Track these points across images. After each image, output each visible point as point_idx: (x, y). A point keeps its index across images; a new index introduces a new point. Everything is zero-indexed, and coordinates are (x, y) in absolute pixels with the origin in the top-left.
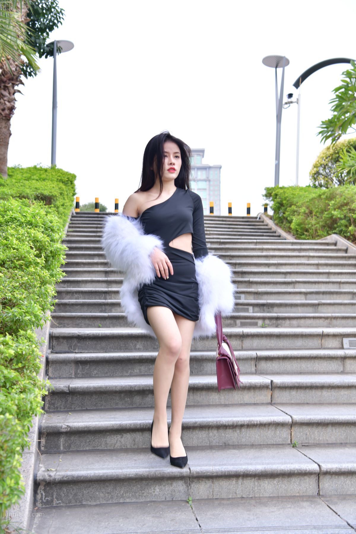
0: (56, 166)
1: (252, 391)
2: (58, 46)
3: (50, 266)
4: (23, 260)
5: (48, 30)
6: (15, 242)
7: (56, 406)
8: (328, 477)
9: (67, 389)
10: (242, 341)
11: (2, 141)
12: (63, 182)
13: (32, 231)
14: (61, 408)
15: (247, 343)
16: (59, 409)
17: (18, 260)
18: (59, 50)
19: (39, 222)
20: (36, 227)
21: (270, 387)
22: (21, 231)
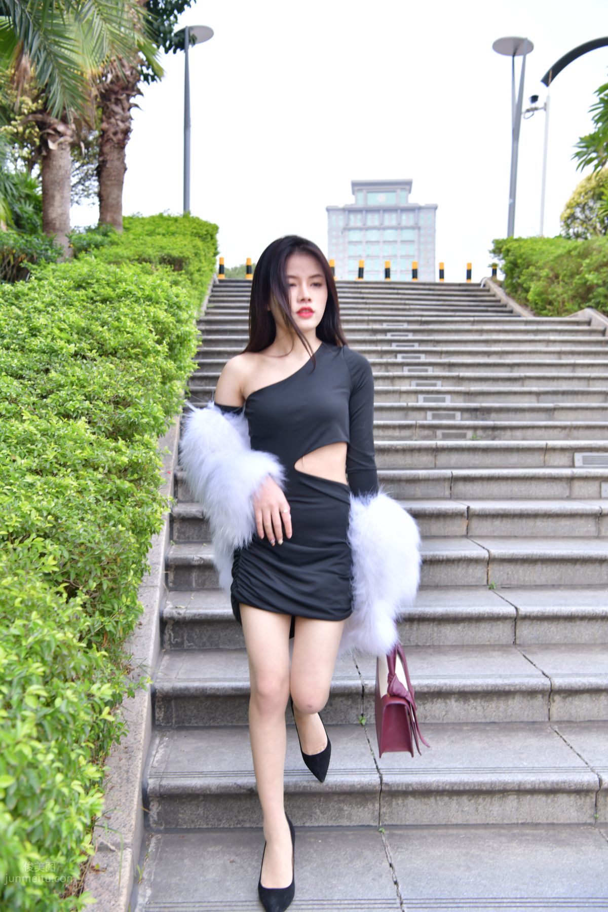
0: (189, 213)
1: (442, 520)
2: (191, 34)
3: (176, 355)
4: (140, 348)
5: (176, 12)
6: (129, 323)
7: (187, 535)
8: (527, 623)
9: (200, 514)
10: (435, 456)
12: (199, 237)
13: (152, 309)
14: (193, 538)
15: (443, 458)
16: (191, 540)
17: (133, 348)
18: (193, 41)
19: (162, 297)
20: (157, 303)
21: (466, 514)
22: (138, 309)
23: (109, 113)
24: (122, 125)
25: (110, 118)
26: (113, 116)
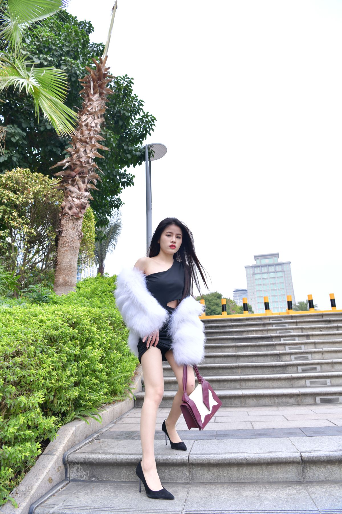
11: (69, 245)
23: (67, 193)
24: (77, 201)
25: (68, 197)
26: (70, 195)
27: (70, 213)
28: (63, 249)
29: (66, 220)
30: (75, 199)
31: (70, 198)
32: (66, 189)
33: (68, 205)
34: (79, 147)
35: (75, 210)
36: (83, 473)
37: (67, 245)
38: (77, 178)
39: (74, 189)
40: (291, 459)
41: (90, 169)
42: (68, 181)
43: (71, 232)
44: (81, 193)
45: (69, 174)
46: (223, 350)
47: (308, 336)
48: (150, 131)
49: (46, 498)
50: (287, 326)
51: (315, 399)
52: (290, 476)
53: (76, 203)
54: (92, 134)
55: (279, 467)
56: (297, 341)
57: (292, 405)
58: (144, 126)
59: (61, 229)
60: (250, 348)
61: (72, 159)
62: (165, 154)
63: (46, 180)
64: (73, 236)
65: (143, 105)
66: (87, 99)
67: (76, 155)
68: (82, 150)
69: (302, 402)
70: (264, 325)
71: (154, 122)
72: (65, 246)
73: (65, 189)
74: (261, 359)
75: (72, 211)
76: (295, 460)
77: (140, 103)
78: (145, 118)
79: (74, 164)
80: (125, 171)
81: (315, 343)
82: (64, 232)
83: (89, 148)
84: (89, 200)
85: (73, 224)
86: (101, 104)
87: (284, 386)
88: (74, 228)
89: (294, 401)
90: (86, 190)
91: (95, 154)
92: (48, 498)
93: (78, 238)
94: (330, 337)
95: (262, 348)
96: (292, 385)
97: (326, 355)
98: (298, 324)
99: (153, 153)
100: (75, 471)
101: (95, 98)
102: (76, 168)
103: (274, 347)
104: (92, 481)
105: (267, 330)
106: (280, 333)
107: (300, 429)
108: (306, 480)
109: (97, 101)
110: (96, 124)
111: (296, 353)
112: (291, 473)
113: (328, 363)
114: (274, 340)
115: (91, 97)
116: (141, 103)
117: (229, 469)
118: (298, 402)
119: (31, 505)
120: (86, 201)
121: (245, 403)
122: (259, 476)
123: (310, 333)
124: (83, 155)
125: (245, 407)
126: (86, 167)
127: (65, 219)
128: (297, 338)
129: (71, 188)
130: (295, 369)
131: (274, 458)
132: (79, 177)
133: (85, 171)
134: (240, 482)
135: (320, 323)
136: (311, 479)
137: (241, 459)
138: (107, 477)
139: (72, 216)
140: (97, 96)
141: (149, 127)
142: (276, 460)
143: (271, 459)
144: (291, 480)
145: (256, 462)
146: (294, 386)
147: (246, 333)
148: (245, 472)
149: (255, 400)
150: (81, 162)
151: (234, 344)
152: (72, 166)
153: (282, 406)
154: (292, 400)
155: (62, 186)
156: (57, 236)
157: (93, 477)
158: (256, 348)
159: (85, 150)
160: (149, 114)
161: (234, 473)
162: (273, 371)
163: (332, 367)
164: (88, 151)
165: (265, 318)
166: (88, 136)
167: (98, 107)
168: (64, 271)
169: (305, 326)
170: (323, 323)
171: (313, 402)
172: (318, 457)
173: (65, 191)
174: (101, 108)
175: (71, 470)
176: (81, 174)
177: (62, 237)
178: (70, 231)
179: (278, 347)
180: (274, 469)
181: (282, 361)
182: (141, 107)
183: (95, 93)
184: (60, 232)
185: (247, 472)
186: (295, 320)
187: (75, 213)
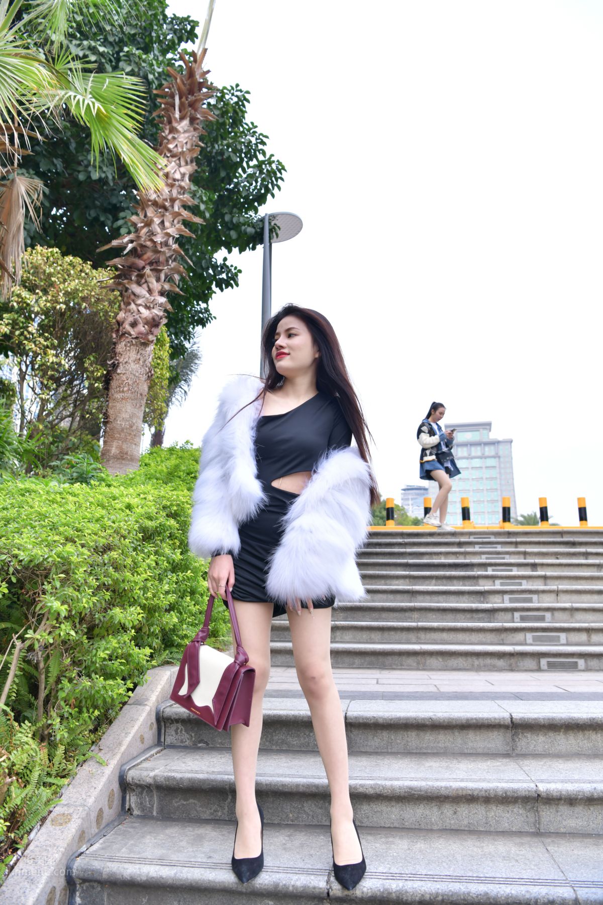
5: (256, 204)
11: (129, 390)
23: (127, 298)
24: (145, 313)
25: (129, 304)
26: (133, 301)
27: (133, 332)
28: (118, 396)
29: (125, 345)
30: (142, 309)
31: (133, 306)
32: (127, 289)
33: (130, 319)
34: (152, 215)
35: (141, 328)
36: (185, 736)
37: (125, 389)
38: (147, 270)
39: (141, 291)
40: (497, 721)
41: (170, 257)
42: (130, 276)
43: (134, 367)
44: (153, 298)
45: (133, 263)
46: (388, 582)
47: (534, 566)
48: (273, 189)
49: (139, 761)
50: (499, 548)
51: (539, 662)
52: (494, 746)
53: (144, 316)
54: (175, 192)
55: (478, 733)
56: (515, 572)
57: (500, 670)
58: (263, 180)
59: (116, 360)
60: (434, 581)
61: (139, 237)
62: (299, 232)
63: (87, 271)
64: (137, 374)
65: (263, 143)
66: (168, 127)
67: (145, 230)
68: (157, 221)
69: (518, 666)
70: (460, 544)
71: (281, 174)
72: (123, 391)
73: (124, 289)
74: (452, 598)
75: (136, 329)
76: (502, 723)
77: (259, 139)
78: (266, 165)
79: (143, 246)
80: (225, 259)
81: (545, 578)
82: (121, 366)
83: (168, 217)
84: (166, 311)
85: (138, 352)
86: (192, 139)
87: (489, 641)
88: (139, 359)
89: (504, 664)
90: (162, 294)
91: (179, 230)
92: (141, 762)
93: (145, 377)
94: (571, 568)
95: (455, 582)
96: (503, 640)
97: (562, 597)
98: (519, 546)
99: (279, 232)
100: (173, 733)
101: (182, 127)
102: (145, 253)
103: (475, 581)
104: (199, 748)
105: (465, 554)
106: (487, 558)
107: (512, 693)
108: (516, 752)
109: (185, 132)
110: (183, 175)
111: (512, 592)
112: (496, 740)
113: (564, 610)
114: (475, 569)
115: (175, 124)
116: (262, 140)
117: (405, 733)
118: (510, 665)
119: (122, 766)
120: (161, 313)
121: (424, 664)
122: (448, 744)
123: (538, 561)
124: (159, 230)
125: (424, 670)
126: (164, 253)
127: (124, 343)
128: (515, 569)
129: (135, 288)
130: (508, 616)
131: (472, 719)
132: (151, 270)
133: (162, 259)
134: (419, 753)
135: (557, 546)
136: (524, 751)
137: (423, 719)
138: (221, 743)
139: (136, 338)
140: (186, 122)
141: (272, 181)
142: (474, 721)
143: (468, 720)
144: (494, 752)
145: (445, 724)
146: (505, 642)
147: (427, 556)
148: (429, 738)
149: (441, 660)
150: (155, 243)
151: (407, 573)
152: (139, 249)
153: (484, 671)
154: (501, 663)
155: (119, 284)
156: (108, 372)
157: (200, 742)
158: (445, 581)
159: (162, 222)
160: (273, 159)
161: (412, 739)
162: (472, 617)
163: (572, 615)
164: (167, 224)
165: (462, 534)
166: (168, 197)
167: (186, 143)
168: (120, 434)
169: (529, 549)
170: (562, 546)
171: (535, 667)
172: (535, 719)
173: (124, 292)
174: (192, 146)
175: (167, 730)
176: (154, 264)
177: (118, 374)
178: (132, 364)
179: (481, 581)
180: (471, 735)
181: (487, 603)
182: (260, 147)
183: (182, 118)
184: (115, 366)
185: (431, 738)
186: (514, 540)
187: (142, 334)
